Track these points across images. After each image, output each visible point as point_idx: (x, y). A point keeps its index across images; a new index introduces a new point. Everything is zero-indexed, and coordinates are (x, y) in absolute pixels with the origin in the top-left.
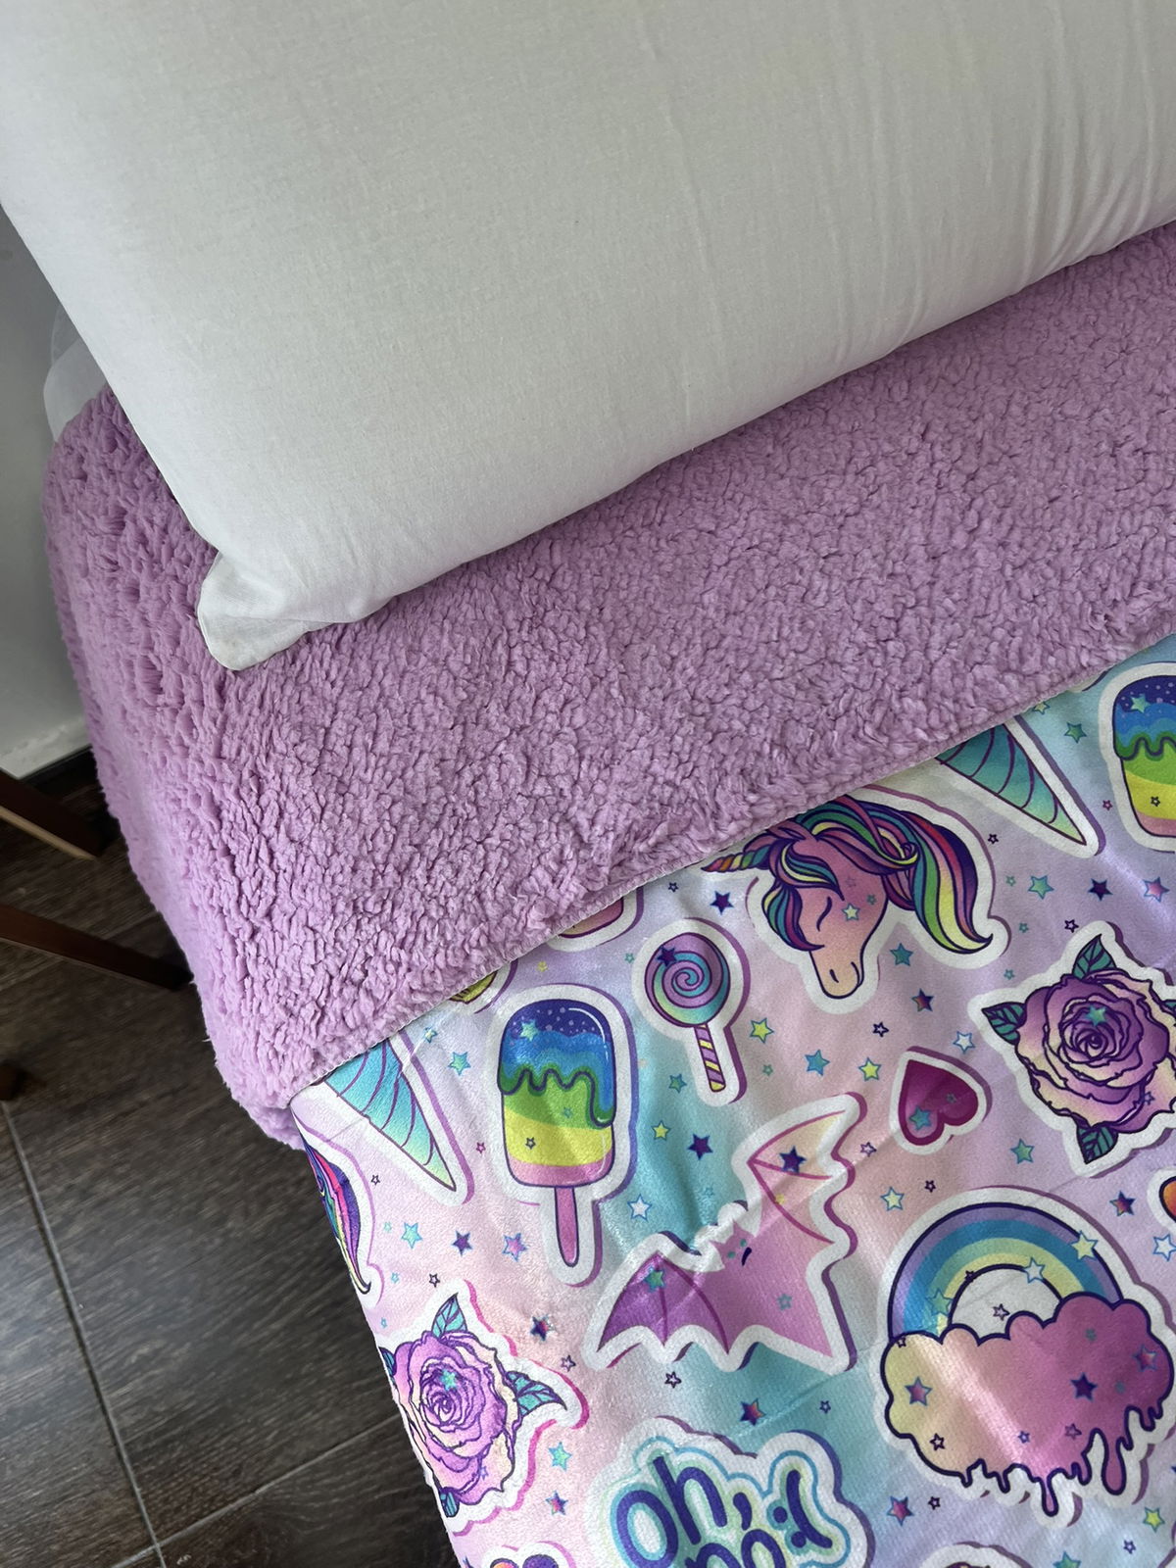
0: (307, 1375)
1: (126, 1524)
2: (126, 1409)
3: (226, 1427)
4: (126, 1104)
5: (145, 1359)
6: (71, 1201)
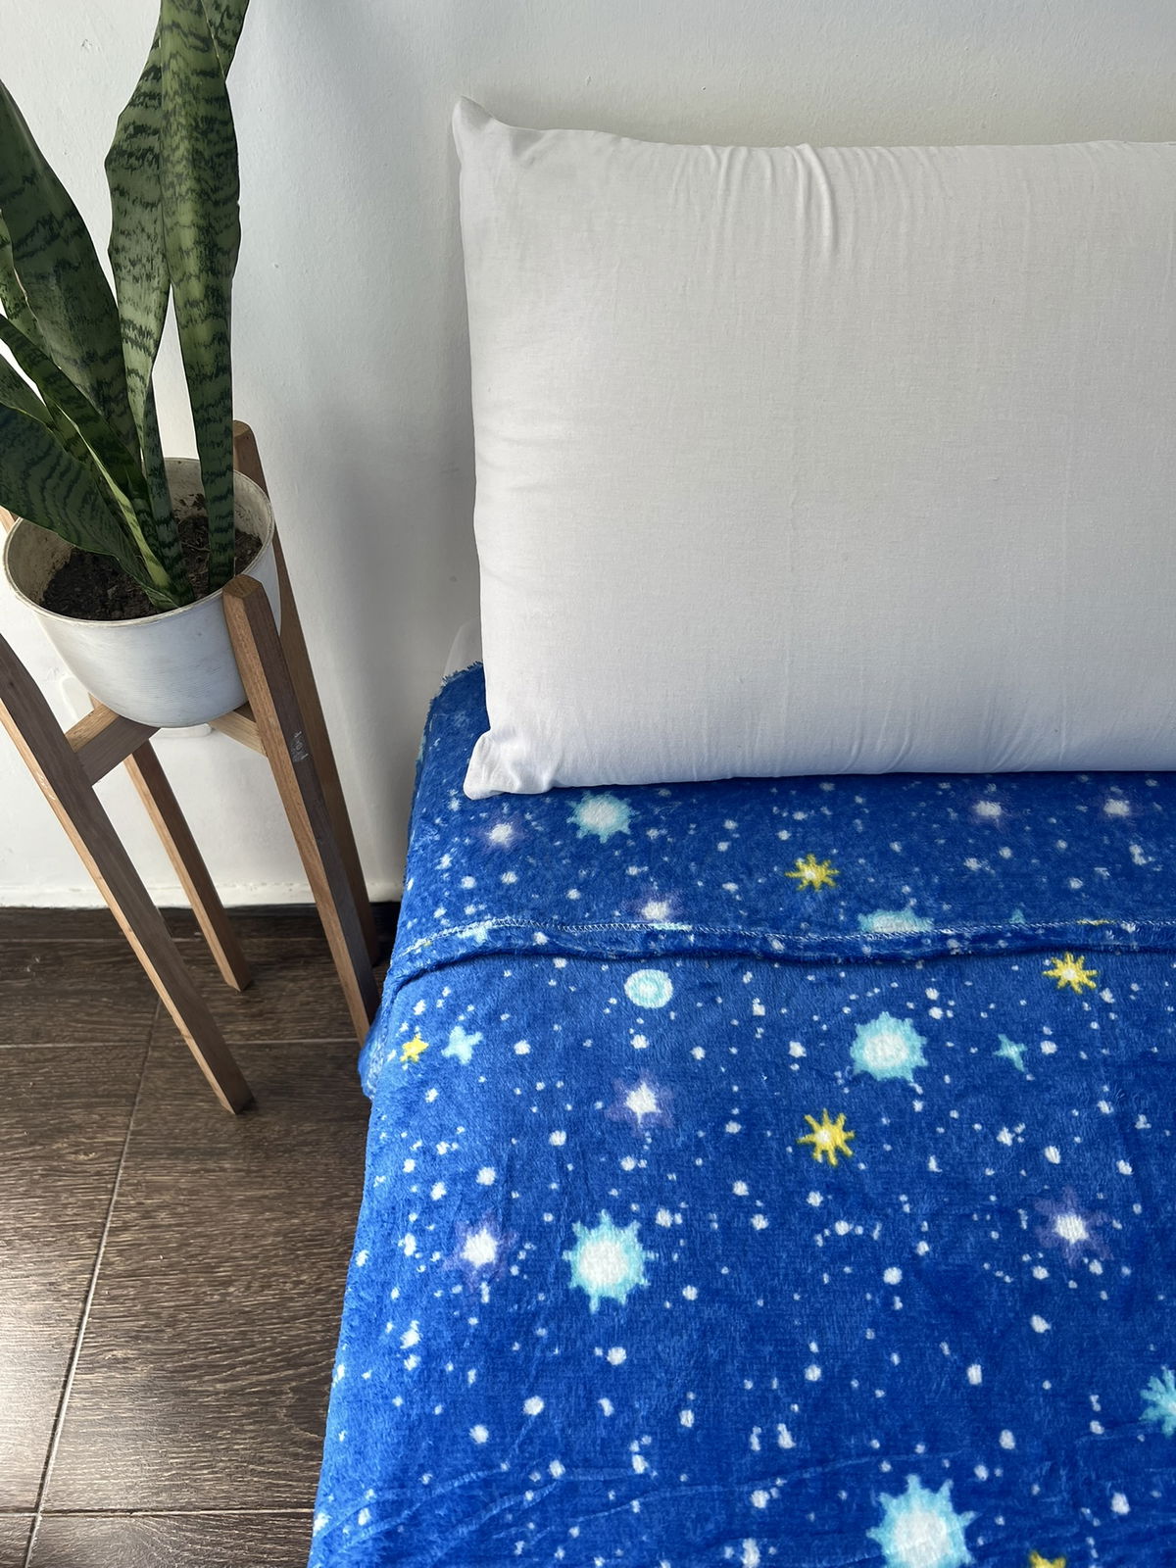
0: (221, 1438)
1: (27, 1484)
2: (80, 1393)
4: (211, 1165)
5: (117, 1360)
6: (135, 1215)
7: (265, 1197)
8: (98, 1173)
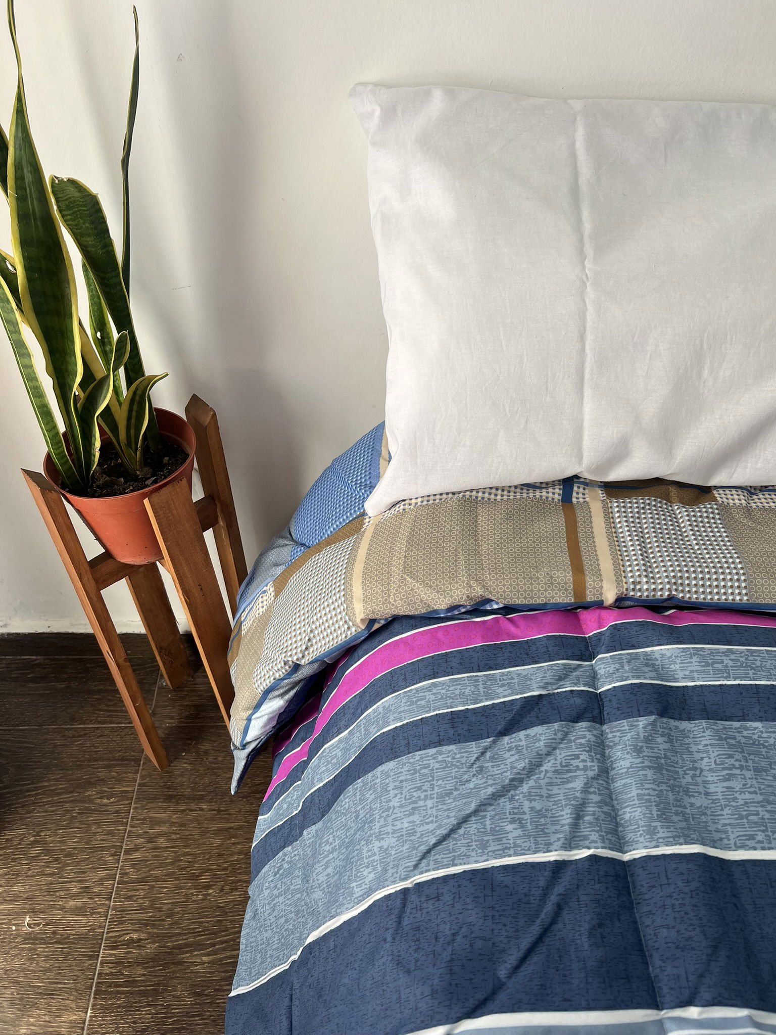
0: (206, 995)
2: (108, 963)
3: (152, 1001)
4: (193, 806)
5: (132, 940)
6: (142, 840)
7: (231, 828)
8: (117, 812)
